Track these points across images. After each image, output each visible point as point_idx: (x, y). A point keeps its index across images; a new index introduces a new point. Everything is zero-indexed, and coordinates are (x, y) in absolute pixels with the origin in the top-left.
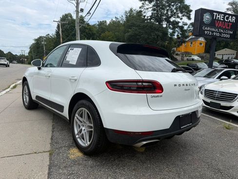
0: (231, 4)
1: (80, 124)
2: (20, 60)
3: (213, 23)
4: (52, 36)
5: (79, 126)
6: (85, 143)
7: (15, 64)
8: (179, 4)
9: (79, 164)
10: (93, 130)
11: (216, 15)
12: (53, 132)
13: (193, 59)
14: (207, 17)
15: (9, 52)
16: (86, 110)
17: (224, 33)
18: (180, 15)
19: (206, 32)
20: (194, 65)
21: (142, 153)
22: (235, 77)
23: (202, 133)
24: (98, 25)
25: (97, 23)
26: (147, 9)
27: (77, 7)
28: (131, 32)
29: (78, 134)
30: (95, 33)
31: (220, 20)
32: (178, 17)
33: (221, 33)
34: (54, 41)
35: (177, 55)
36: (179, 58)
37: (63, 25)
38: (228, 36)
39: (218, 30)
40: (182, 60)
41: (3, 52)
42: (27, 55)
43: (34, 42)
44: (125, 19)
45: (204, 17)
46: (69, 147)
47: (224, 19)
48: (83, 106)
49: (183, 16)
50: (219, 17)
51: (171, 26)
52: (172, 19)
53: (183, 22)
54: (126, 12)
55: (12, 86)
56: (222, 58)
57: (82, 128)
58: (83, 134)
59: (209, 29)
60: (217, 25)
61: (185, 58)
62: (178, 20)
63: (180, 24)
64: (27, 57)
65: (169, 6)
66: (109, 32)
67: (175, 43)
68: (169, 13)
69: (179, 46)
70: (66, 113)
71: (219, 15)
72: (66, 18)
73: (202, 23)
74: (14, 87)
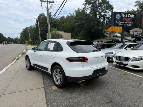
0: (136, 2)
1: (56, 75)
2: (15, 41)
3: (122, 19)
4: (33, 26)
5: (56, 76)
6: (58, 83)
7: (12, 44)
8: (106, 5)
9: (57, 91)
10: (61, 77)
11: (123, 15)
12: (43, 80)
13: (116, 36)
14: (118, 16)
15: (9, 37)
16: (58, 70)
17: (128, 24)
18: (107, 11)
19: (118, 24)
20: (117, 40)
21: (83, 86)
22: (133, 48)
23: (112, 77)
24: (60, 19)
25: (59, 18)
26: (88, 8)
27: (48, 11)
28: (79, 22)
29: (55, 80)
30: (58, 24)
31: (125, 17)
32: (106, 12)
33: (126, 24)
34: (35, 29)
35: (107, 33)
36: (108, 35)
37: (39, 20)
38: (131, 25)
39: (125, 22)
40: (110, 36)
41: (5, 37)
42: (19, 38)
43: (23, 30)
44: (75, 15)
45: (116, 16)
46: (52, 85)
47: (127, 16)
48: (57, 68)
49: (109, 11)
50: (125, 15)
51: (102, 17)
52: (102, 14)
53: (109, 15)
54: (76, 11)
55: (16, 58)
56: (134, 34)
57: (57, 77)
58: (57, 80)
59: (119, 22)
60: (124, 20)
61: (112, 35)
62: (106, 14)
63: (107, 16)
64: (19, 40)
65: (100, 6)
66: (66, 22)
67: (105, 27)
68: (101, 10)
69: (107, 29)
70: (49, 71)
71: (124, 14)
72: (41, 16)
73: (115, 19)
74: (18, 59)
